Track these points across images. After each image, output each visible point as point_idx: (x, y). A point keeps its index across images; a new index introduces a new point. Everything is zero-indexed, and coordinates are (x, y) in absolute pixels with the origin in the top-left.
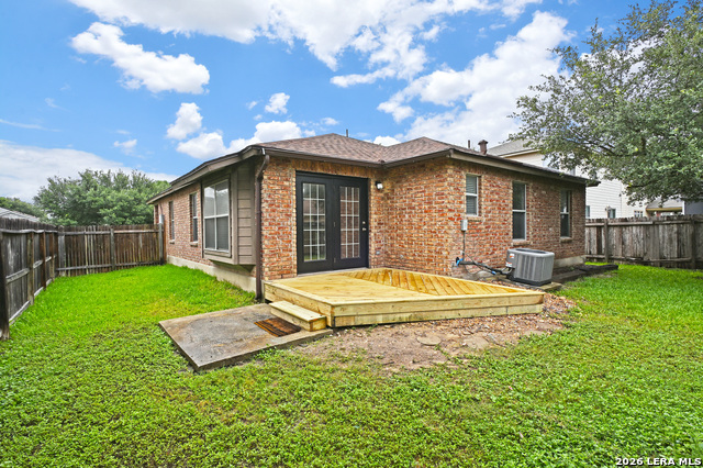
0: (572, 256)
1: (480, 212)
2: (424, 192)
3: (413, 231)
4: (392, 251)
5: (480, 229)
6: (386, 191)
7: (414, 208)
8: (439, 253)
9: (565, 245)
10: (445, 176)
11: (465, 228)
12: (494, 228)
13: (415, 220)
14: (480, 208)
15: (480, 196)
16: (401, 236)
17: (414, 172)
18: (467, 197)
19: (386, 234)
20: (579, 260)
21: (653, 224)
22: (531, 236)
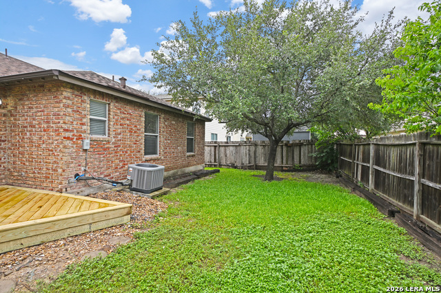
0: (195, 165)
1: (109, 134)
2: (42, 111)
3: (34, 149)
4: (14, 168)
5: (109, 148)
6: (9, 108)
7: (34, 127)
8: (55, 170)
9: (190, 158)
10: (61, 97)
11: (86, 147)
12: (125, 147)
13: (35, 138)
14: (109, 130)
15: (109, 120)
16: (22, 153)
17: (34, 91)
18: (91, 119)
19: (9, 152)
20: (200, 167)
21: (239, 145)
22: (162, 153)
